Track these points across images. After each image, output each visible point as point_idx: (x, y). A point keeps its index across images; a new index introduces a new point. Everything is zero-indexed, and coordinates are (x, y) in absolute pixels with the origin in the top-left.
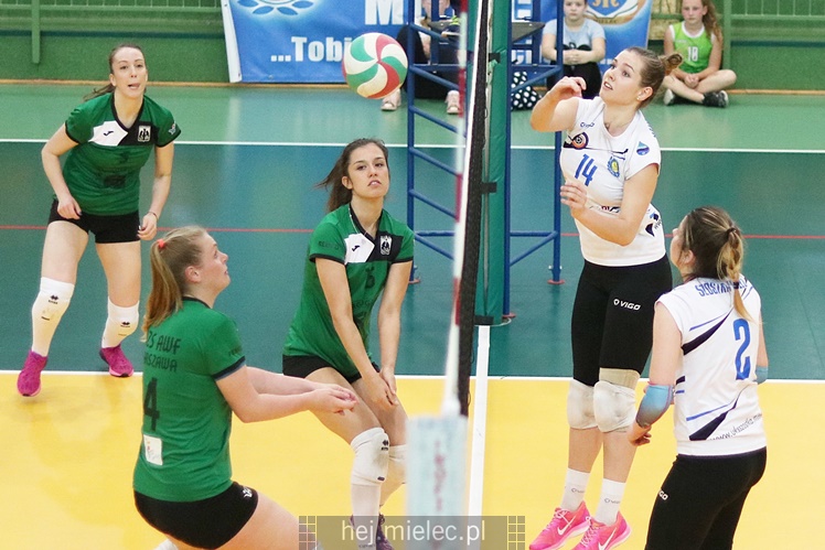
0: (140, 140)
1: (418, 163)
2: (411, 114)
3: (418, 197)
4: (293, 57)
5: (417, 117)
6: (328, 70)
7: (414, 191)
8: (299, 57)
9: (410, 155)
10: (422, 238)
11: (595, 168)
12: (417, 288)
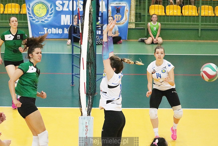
0: (18, 38)
1: (74, 57)
2: (73, 46)
3: (75, 66)
4: (44, 33)
5: (74, 47)
6: (52, 35)
7: (73, 64)
8: (46, 32)
9: (72, 56)
10: (75, 75)
11: (160, 74)
12: (74, 87)
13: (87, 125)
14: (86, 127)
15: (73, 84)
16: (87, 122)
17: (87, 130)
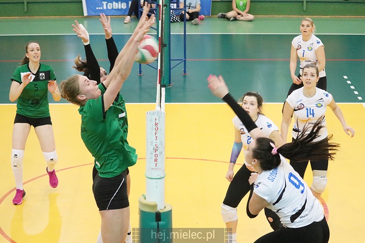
4: (103, 8)
11: (313, 110)
12: (142, 77)
13: (157, 122)
14: (156, 124)
15: (140, 73)
16: (157, 118)
17: (156, 128)
